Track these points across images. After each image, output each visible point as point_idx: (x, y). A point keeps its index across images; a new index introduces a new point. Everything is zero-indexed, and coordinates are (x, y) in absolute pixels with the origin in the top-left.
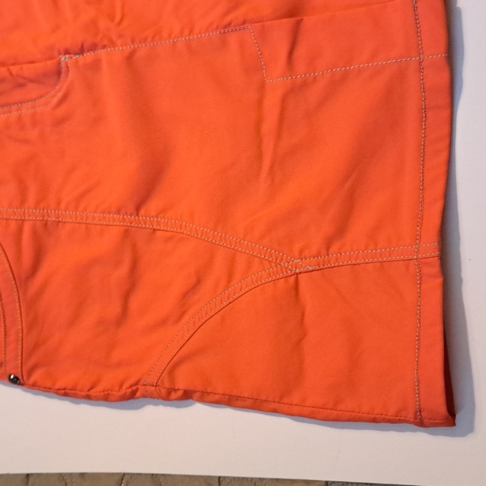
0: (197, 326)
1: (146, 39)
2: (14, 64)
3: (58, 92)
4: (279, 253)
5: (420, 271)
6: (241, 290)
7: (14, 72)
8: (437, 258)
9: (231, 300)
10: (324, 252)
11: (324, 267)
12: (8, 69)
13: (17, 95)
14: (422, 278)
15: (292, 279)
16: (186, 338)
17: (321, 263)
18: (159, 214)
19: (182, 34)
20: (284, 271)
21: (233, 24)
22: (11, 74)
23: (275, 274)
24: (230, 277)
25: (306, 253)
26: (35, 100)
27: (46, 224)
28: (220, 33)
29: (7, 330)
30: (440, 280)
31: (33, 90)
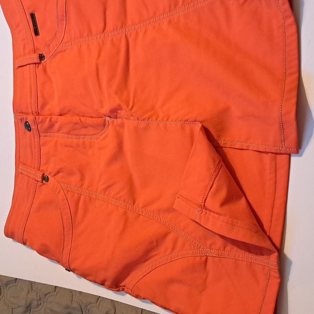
0: (154, 268)
1: (144, 119)
2: (83, 116)
3: (103, 134)
4: (199, 243)
5: (270, 273)
6: (178, 256)
7: (82, 121)
8: (277, 270)
9: (172, 260)
10: (222, 249)
11: (221, 257)
12: (80, 118)
13: (83, 131)
14: (270, 277)
15: (205, 258)
16: (147, 272)
17: (220, 254)
18: (143, 207)
19: (163, 120)
20: (201, 253)
21: (189, 121)
22: (81, 121)
23: (196, 254)
24: (173, 249)
25: (213, 247)
26: (92, 135)
27: (91, 199)
28: (182, 123)
29: (64, 247)
30: (279, 280)
31: (91, 131)
